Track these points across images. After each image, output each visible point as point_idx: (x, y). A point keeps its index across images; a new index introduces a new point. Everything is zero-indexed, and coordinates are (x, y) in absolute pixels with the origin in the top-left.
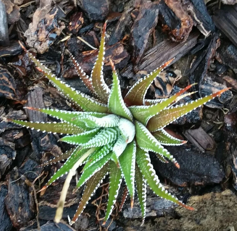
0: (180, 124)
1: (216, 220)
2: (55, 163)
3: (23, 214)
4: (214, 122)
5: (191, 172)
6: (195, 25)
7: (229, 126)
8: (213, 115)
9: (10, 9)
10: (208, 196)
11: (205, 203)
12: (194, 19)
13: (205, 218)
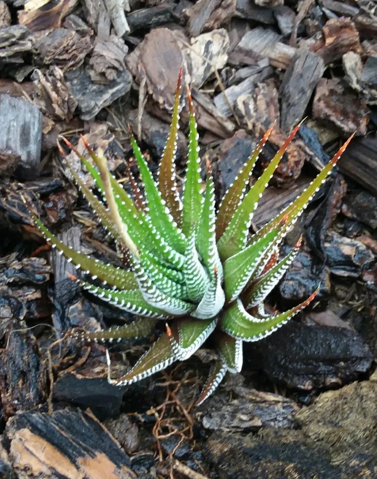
0: (295, 298)
1: (365, 417)
2: (89, 340)
3: (24, 392)
4: (350, 303)
5: (317, 360)
6: (308, 159)
7: (372, 284)
8: (347, 292)
9: (47, 128)
10: (349, 389)
11: (346, 398)
12: (306, 152)
13: (347, 418)
